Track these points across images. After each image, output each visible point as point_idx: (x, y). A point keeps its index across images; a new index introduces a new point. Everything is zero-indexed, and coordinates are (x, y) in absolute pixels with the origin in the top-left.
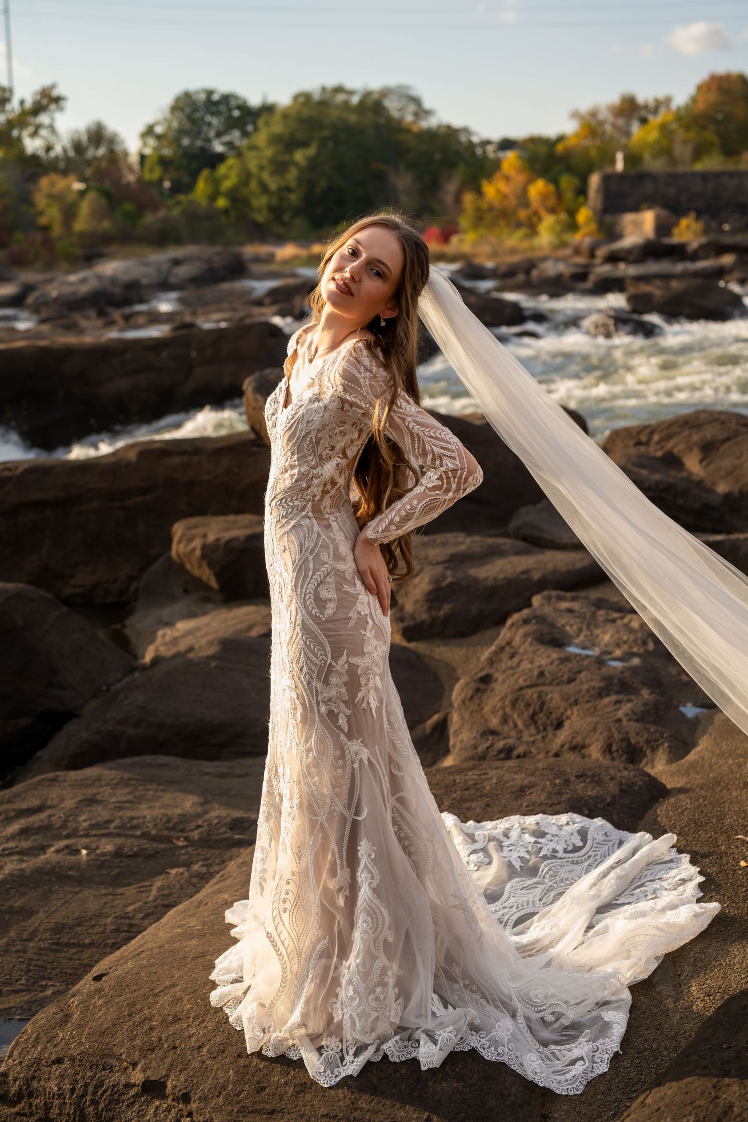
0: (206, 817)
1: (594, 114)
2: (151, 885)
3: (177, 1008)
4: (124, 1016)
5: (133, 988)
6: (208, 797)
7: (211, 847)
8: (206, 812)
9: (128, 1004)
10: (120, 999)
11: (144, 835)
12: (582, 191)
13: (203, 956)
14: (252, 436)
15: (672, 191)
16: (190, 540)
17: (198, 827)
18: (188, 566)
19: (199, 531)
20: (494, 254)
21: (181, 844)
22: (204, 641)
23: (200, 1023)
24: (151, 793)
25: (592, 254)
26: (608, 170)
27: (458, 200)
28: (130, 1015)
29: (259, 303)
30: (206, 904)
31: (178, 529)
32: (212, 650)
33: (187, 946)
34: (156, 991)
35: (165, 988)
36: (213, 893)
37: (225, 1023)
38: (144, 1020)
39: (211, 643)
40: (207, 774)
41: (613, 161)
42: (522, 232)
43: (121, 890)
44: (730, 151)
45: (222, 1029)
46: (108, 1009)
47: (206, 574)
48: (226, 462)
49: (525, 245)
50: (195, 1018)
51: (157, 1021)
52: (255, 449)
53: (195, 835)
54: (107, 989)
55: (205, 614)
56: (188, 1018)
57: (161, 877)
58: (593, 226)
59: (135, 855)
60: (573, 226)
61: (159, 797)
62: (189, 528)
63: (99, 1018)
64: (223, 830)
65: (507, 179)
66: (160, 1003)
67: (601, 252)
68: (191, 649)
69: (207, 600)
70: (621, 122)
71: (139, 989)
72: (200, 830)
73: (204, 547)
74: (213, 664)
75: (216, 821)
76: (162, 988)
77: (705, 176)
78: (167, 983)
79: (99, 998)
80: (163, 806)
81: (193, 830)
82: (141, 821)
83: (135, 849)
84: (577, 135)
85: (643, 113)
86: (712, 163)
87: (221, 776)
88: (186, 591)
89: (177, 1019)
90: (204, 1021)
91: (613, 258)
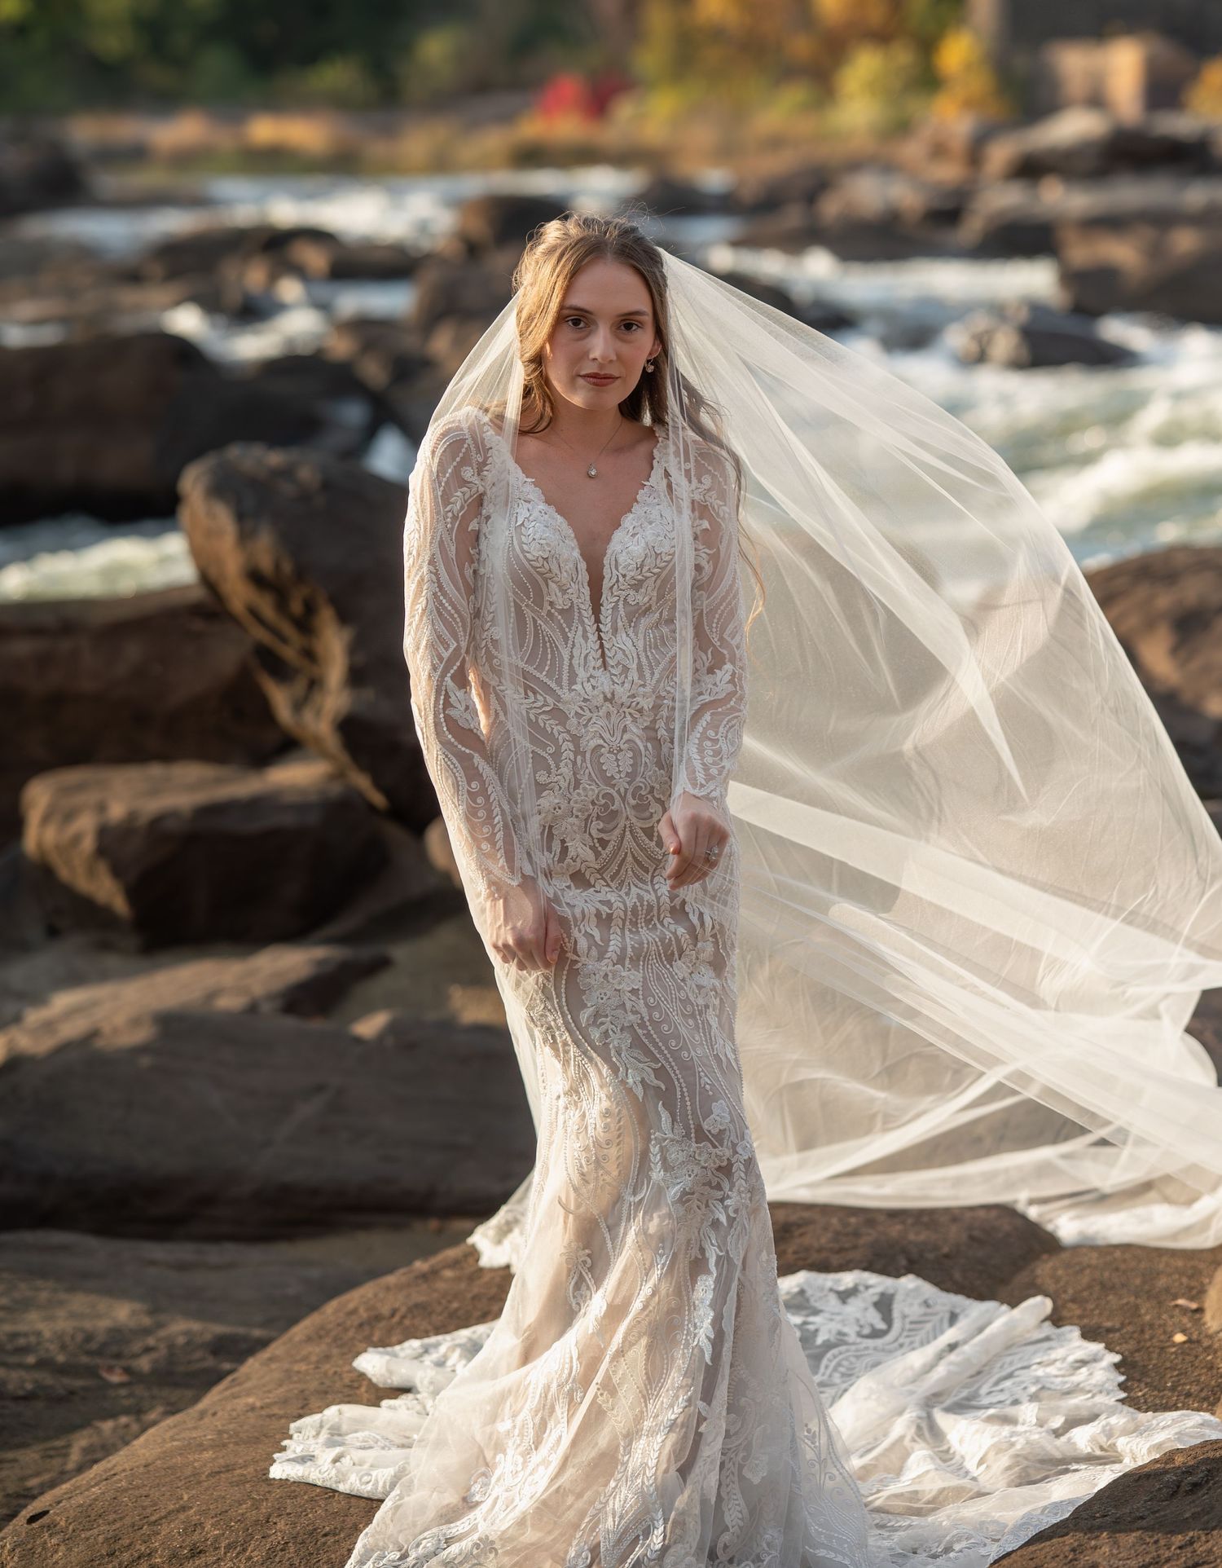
0: (162, 1333)
2: (68, 1446)
3: (196, 1537)
4: (102, 1556)
5: (111, 1517)
6: (159, 1302)
7: (176, 1385)
8: (160, 1326)
9: (107, 1539)
10: (89, 1534)
11: (44, 1364)
13: (228, 1471)
14: (199, 594)
16: (69, 816)
17: (148, 1350)
18: (64, 873)
19: (91, 797)
20: (727, 152)
21: (116, 1378)
22: (120, 1020)
23: (238, 1554)
24: (44, 1296)
25: (975, 157)
28: (111, 1554)
29: (130, 276)
30: (214, 1414)
31: (39, 796)
32: (142, 1034)
33: (195, 1460)
34: (153, 1518)
35: (169, 1513)
36: (226, 1399)
37: (282, 1550)
38: (139, 1558)
39: (135, 1022)
40: (153, 1263)
42: (793, 96)
43: (10, 1455)
45: (277, 1559)
46: (70, 1549)
47: (107, 891)
48: (133, 651)
49: (803, 126)
50: (229, 1547)
51: (160, 1557)
52: (198, 625)
53: (144, 1364)
54: (63, 1523)
55: (104, 977)
56: (216, 1549)
57: (86, 1432)
58: (979, 83)
59: (28, 1398)
60: (928, 80)
61: (61, 1303)
62: (66, 791)
63: (56, 1563)
64: (198, 1355)
66: (163, 1533)
67: (1001, 153)
68: (94, 1034)
69: (105, 946)
71: (121, 1519)
72: (154, 1355)
73: (103, 832)
74: (145, 1061)
75: (181, 1340)
76: (163, 1514)
78: (171, 1507)
79: (51, 1536)
80: (72, 1315)
81: (136, 1356)
82: (33, 1339)
83: (29, 1386)
87: (182, 1267)
88: (53, 932)
89: (196, 1552)
90: (244, 1550)
91: (1030, 169)
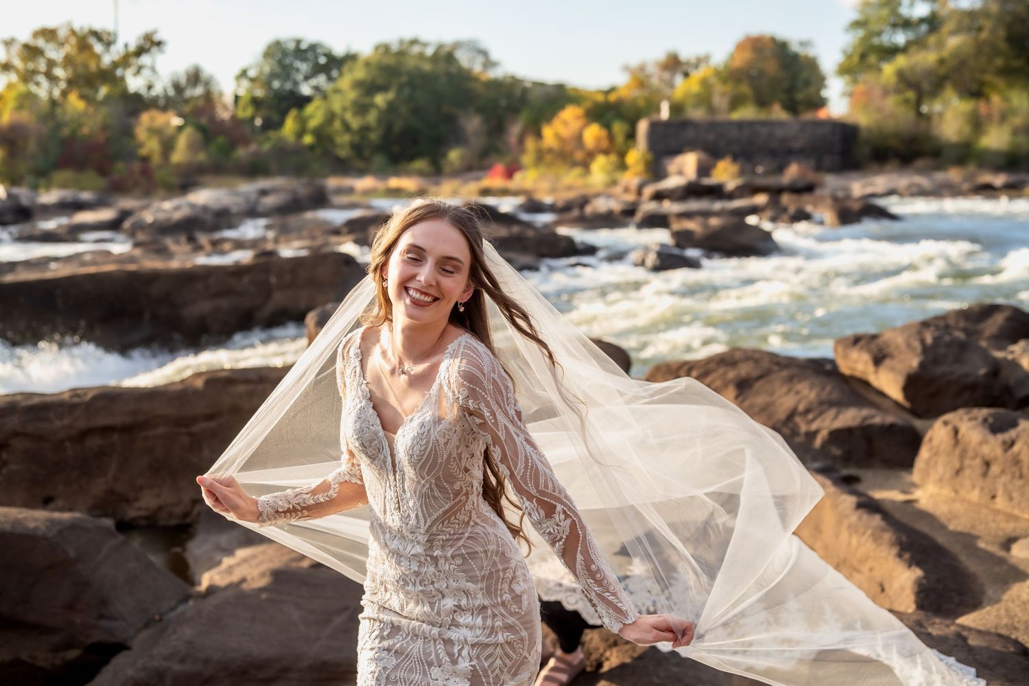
1: (642, 68)
12: (631, 136)
15: (711, 137)
20: (553, 191)
25: (639, 192)
26: (655, 117)
27: (521, 141)
29: (337, 232)
32: (265, 582)
41: (658, 110)
42: (577, 171)
44: (762, 102)
49: (579, 182)
58: (640, 168)
60: (623, 166)
65: (566, 123)
67: (649, 191)
70: (666, 75)
77: (741, 125)
84: (628, 87)
85: (685, 68)
86: (747, 113)
91: (659, 196)
